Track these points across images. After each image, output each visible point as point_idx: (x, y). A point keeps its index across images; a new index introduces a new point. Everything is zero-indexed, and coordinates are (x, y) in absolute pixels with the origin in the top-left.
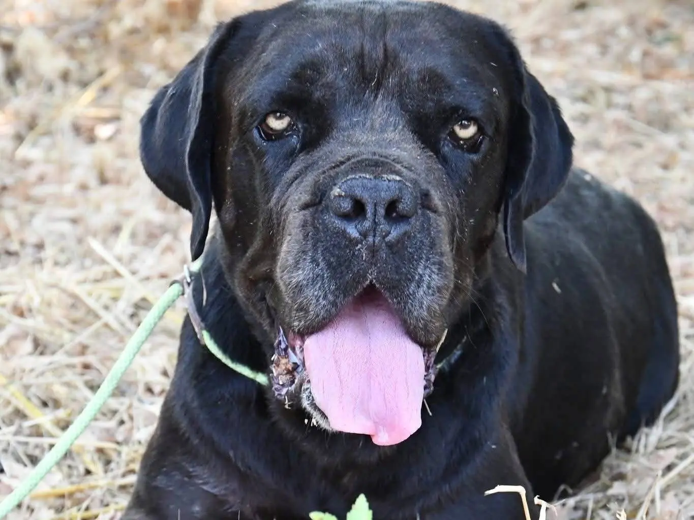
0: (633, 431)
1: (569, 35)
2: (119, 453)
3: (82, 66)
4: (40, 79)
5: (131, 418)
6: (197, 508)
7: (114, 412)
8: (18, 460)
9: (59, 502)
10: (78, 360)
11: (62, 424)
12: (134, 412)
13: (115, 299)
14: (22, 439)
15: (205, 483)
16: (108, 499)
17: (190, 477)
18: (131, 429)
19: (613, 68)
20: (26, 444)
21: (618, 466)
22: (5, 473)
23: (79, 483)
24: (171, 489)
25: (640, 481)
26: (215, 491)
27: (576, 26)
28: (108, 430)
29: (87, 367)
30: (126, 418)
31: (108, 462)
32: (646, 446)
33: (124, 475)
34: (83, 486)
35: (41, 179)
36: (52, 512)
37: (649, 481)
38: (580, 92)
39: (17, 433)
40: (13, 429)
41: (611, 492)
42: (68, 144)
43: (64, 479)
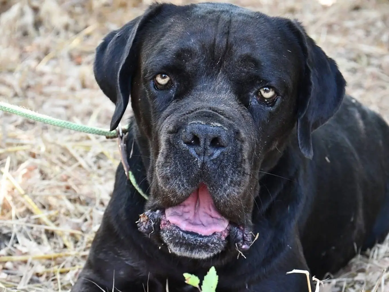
0: (371, 246)
1: (349, 24)
2: (83, 238)
3: (76, 23)
4: (53, 28)
5: (91, 218)
6: (122, 273)
7: (82, 214)
8: (27, 237)
9: (48, 262)
10: (63, 184)
11: (53, 219)
12: (93, 215)
13: (86, 152)
14: (30, 225)
15: (127, 260)
16: (75, 262)
17: (119, 256)
18: (91, 224)
19: (372, 44)
20: (32, 228)
21: (361, 265)
22: (19, 244)
23: (60, 252)
24: (107, 261)
25: (373, 273)
26: (132, 264)
27: (353, 19)
28: (78, 224)
29: (68, 188)
30: (88, 217)
31: (76, 242)
32: (378, 255)
33: (85, 250)
34: (62, 254)
35: (50, 83)
36: (44, 267)
37: (378, 274)
38: (353, 55)
39: (27, 222)
40: (25, 219)
41: (356, 278)
42: (66, 64)
43: (51, 250)
